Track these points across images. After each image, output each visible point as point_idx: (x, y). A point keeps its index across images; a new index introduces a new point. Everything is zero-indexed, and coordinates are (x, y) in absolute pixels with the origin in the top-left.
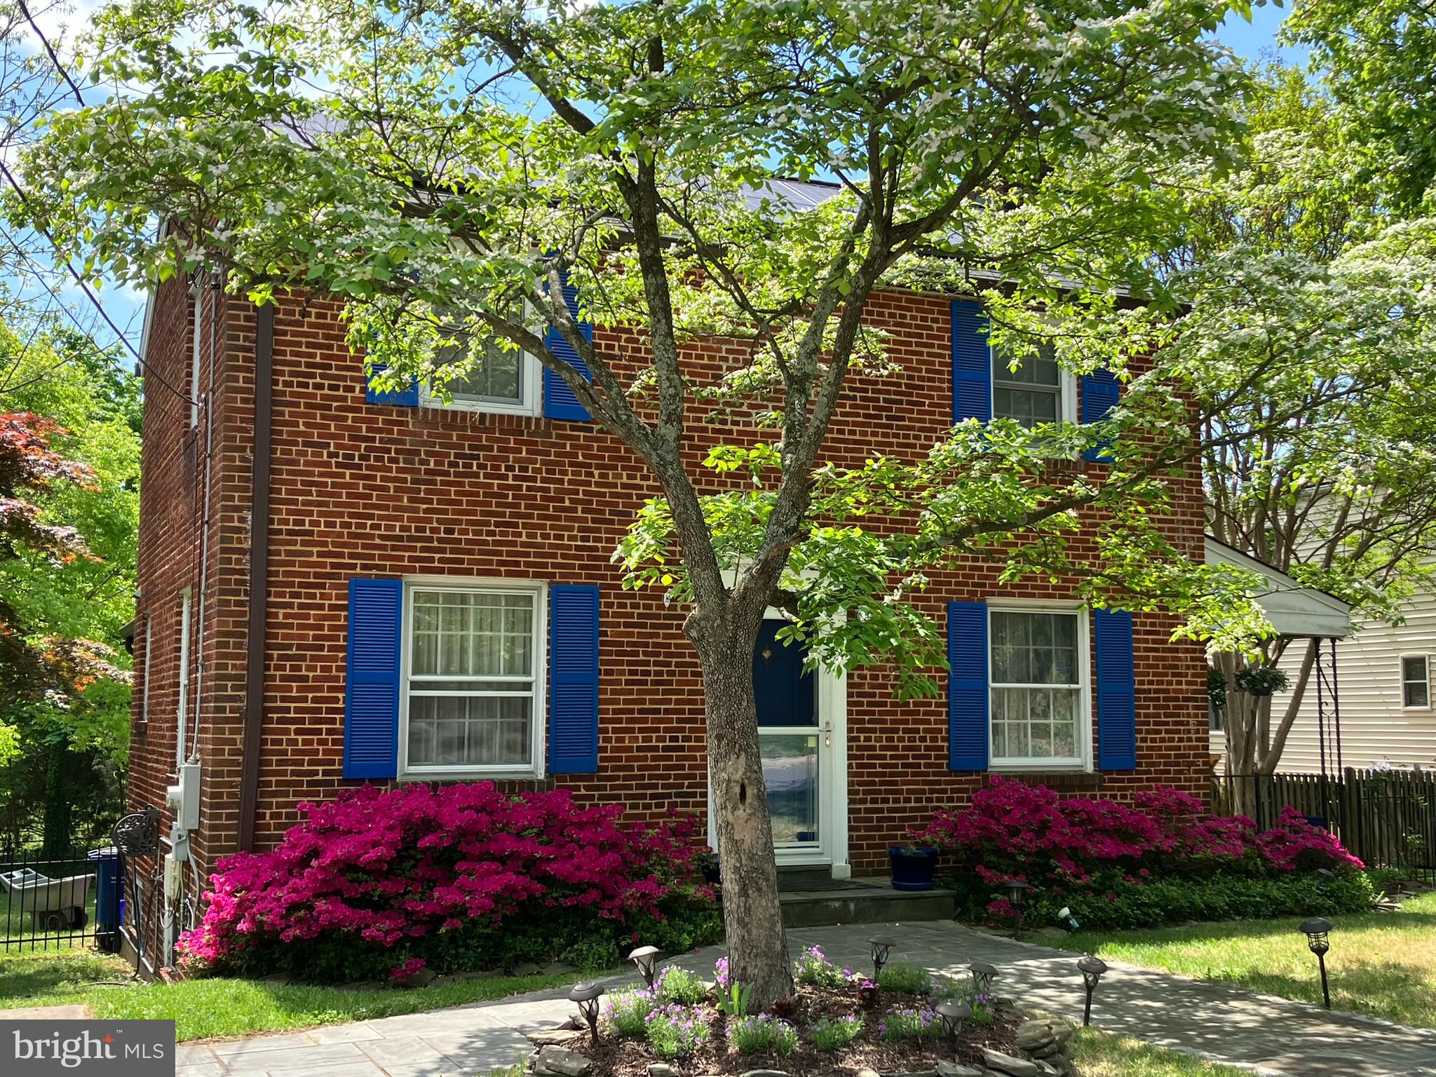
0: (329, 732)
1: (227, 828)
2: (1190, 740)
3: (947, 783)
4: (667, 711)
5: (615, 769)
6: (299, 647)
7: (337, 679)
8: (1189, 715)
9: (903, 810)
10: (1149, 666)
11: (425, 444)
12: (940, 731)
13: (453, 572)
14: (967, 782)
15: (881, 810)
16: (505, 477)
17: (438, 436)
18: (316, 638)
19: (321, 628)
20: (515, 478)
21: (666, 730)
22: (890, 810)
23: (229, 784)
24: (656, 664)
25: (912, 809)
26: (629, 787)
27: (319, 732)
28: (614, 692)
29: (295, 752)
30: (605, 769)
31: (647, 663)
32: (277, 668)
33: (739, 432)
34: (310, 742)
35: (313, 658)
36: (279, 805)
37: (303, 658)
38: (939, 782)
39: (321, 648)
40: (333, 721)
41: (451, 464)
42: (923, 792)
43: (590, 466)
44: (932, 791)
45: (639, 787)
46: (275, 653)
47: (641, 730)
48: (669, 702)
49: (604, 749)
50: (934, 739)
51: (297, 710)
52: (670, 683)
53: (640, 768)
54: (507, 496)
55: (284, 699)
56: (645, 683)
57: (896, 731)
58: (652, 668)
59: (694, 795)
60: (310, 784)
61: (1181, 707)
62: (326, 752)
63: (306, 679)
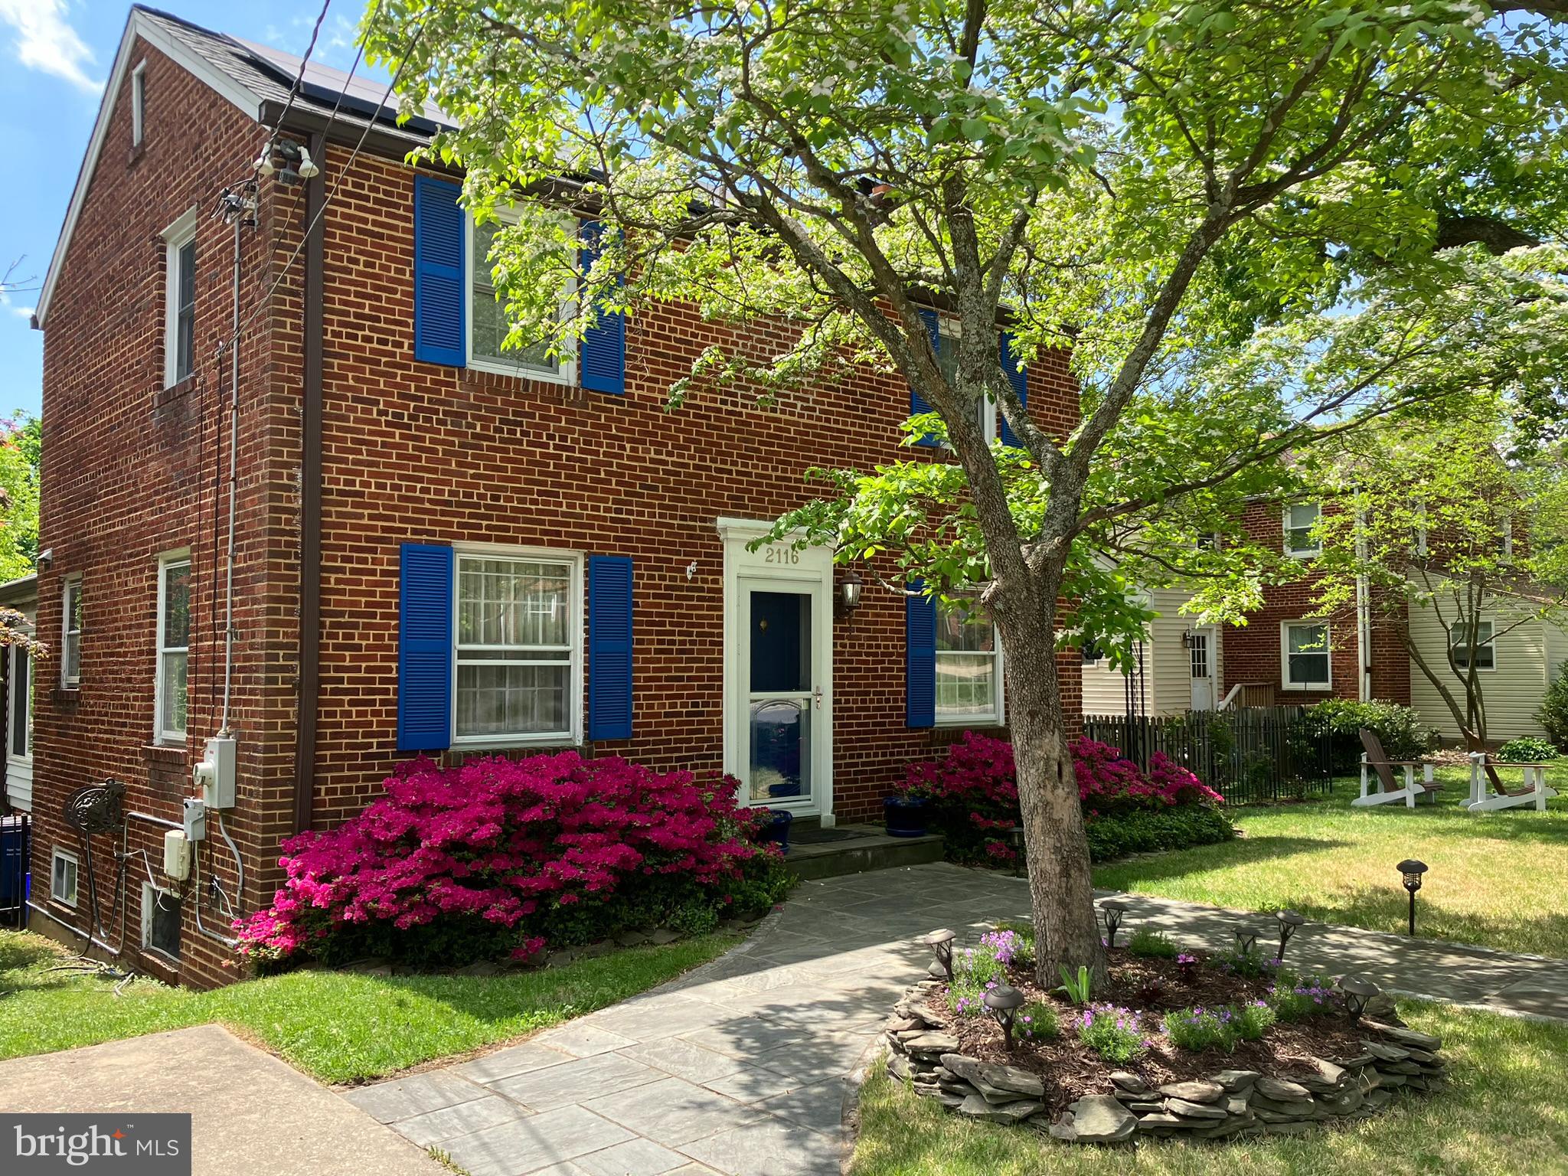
0: (383, 703)
1: (281, 806)
3: (906, 738)
4: (689, 679)
5: (645, 734)
6: (352, 614)
7: (389, 648)
9: (873, 763)
11: (472, 407)
12: (899, 693)
13: (500, 540)
14: (919, 737)
15: (856, 765)
16: (546, 446)
17: (483, 399)
18: (368, 604)
19: (373, 594)
20: (556, 447)
21: (689, 696)
22: (864, 764)
23: (283, 760)
24: (681, 633)
25: (880, 763)
26: (658, 751)
27: (372, 703)
28: (645, 661)
29: (349, 724)
30: (637, 734)
31: (672, 633)
32: (331, 636)
33: (749, 415)
34: (364, 714)
35: (367, 626)
36: (335, 780)
37: (355, 626)
38: (899, 738)
39: (373, 615)
40: (386, 692)
41: (496, 430)
42: (887, 747)
43: (621, 439)
44: (894, 746)
45: (666, 750)
46: (328, 620)
47: (668, 697)
48: (690, 669)
49: (636, 716)
50: (896, 701)
51: (351, 680)
52: (691, 651)
53: (667, 733)
54: (548, 466)
55: (337, 669)
56: (670, 652)
57: (868, 693)
58: (677, 638)
59: (711, 757)
60: (365, 757)
62: (380, 724)
63: (358, 647)
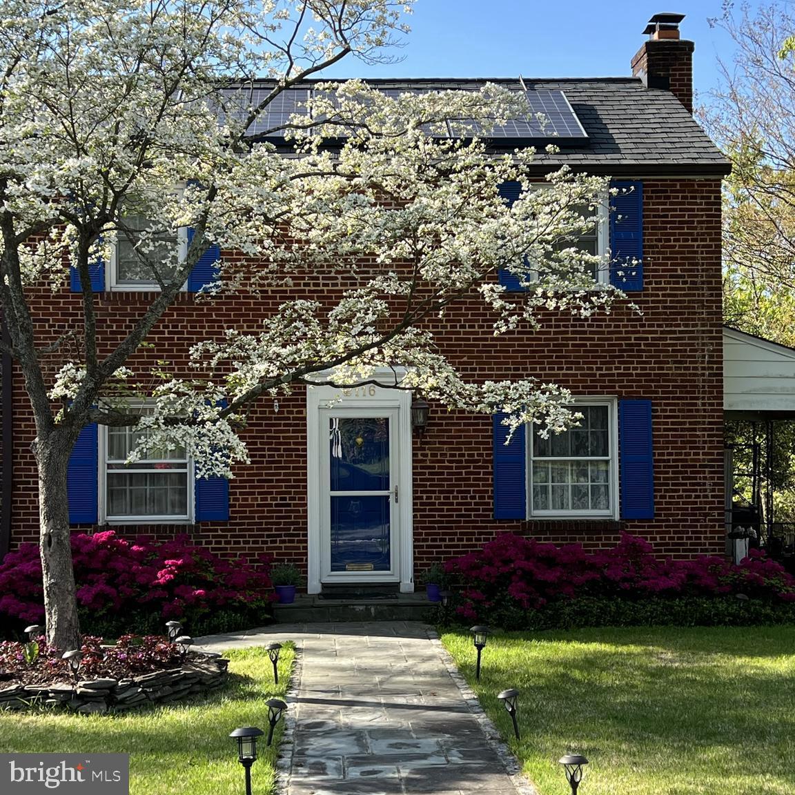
2: (706, 496)
3: (492, 528)
4: (278, 481)
5: (241, 518)
8: (705, 478)
10: (668, 442)
11: (110, 315)
12: (487, 492)
14: (509, 527)
15: (440, 547)
16: (163, 333)
17: (117, 309)
20: (170, 333)
21: (277, 493)
22: (446, 546)
24: (269, 450)
25: (464, 546)
26: (252, 530)
30: (235, 518)
31: (263, 450)
32: (20, 458)
33: (329, 291)
38: (486, 528)
41: (127, 327)
42: (473, 534)
43: (220, 321)
44: (480, 534)
45: (258, 530)
46: (20, 449)
47: (259, 493)
48: (279, 474)
49: (234, 506)
50: (482, 498)
52: (280, 462)
53: (259, 518)
54: (164, 345)
56: (262, 462)
57: (452, 492)
58: (267, 453)
59: (298, 535)
61: (698, 472)
